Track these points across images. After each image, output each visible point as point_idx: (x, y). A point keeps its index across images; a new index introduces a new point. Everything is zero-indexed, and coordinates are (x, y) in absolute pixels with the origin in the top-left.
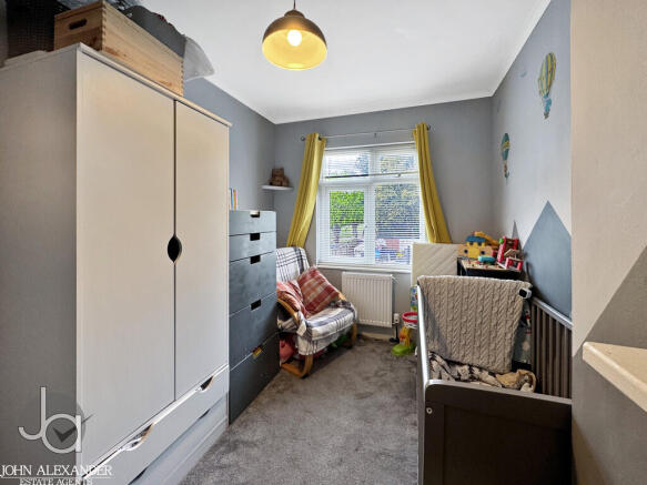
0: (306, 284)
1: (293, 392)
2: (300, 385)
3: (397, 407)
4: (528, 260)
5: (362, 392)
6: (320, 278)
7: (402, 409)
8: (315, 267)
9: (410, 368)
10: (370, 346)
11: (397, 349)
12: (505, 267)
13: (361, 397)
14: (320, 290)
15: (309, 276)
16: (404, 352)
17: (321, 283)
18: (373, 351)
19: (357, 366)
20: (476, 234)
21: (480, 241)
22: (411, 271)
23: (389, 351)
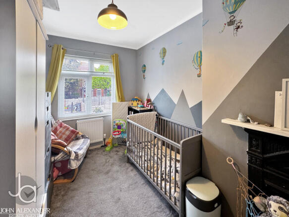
0: (58, 132)
1: (73, 190)
2: (73, 186)
3: (123, 169)
4: (155, 105)
5: (106, 171)
6: (66, 127)
7: (125, 168)
8: (61, 121)
9: (116, 154)
10: (94, 153)
11: (108, 149)
12: (149, 108)
13: (107, 173)
14: (68, 133)
15: (58, 127)
16: (111, 149)
17: (68, 129)
18: (97, 154)
19: (95, 163)
20: (135, 98)
21: (136, 100)
22: (111, 115)
23: (104, 151)
